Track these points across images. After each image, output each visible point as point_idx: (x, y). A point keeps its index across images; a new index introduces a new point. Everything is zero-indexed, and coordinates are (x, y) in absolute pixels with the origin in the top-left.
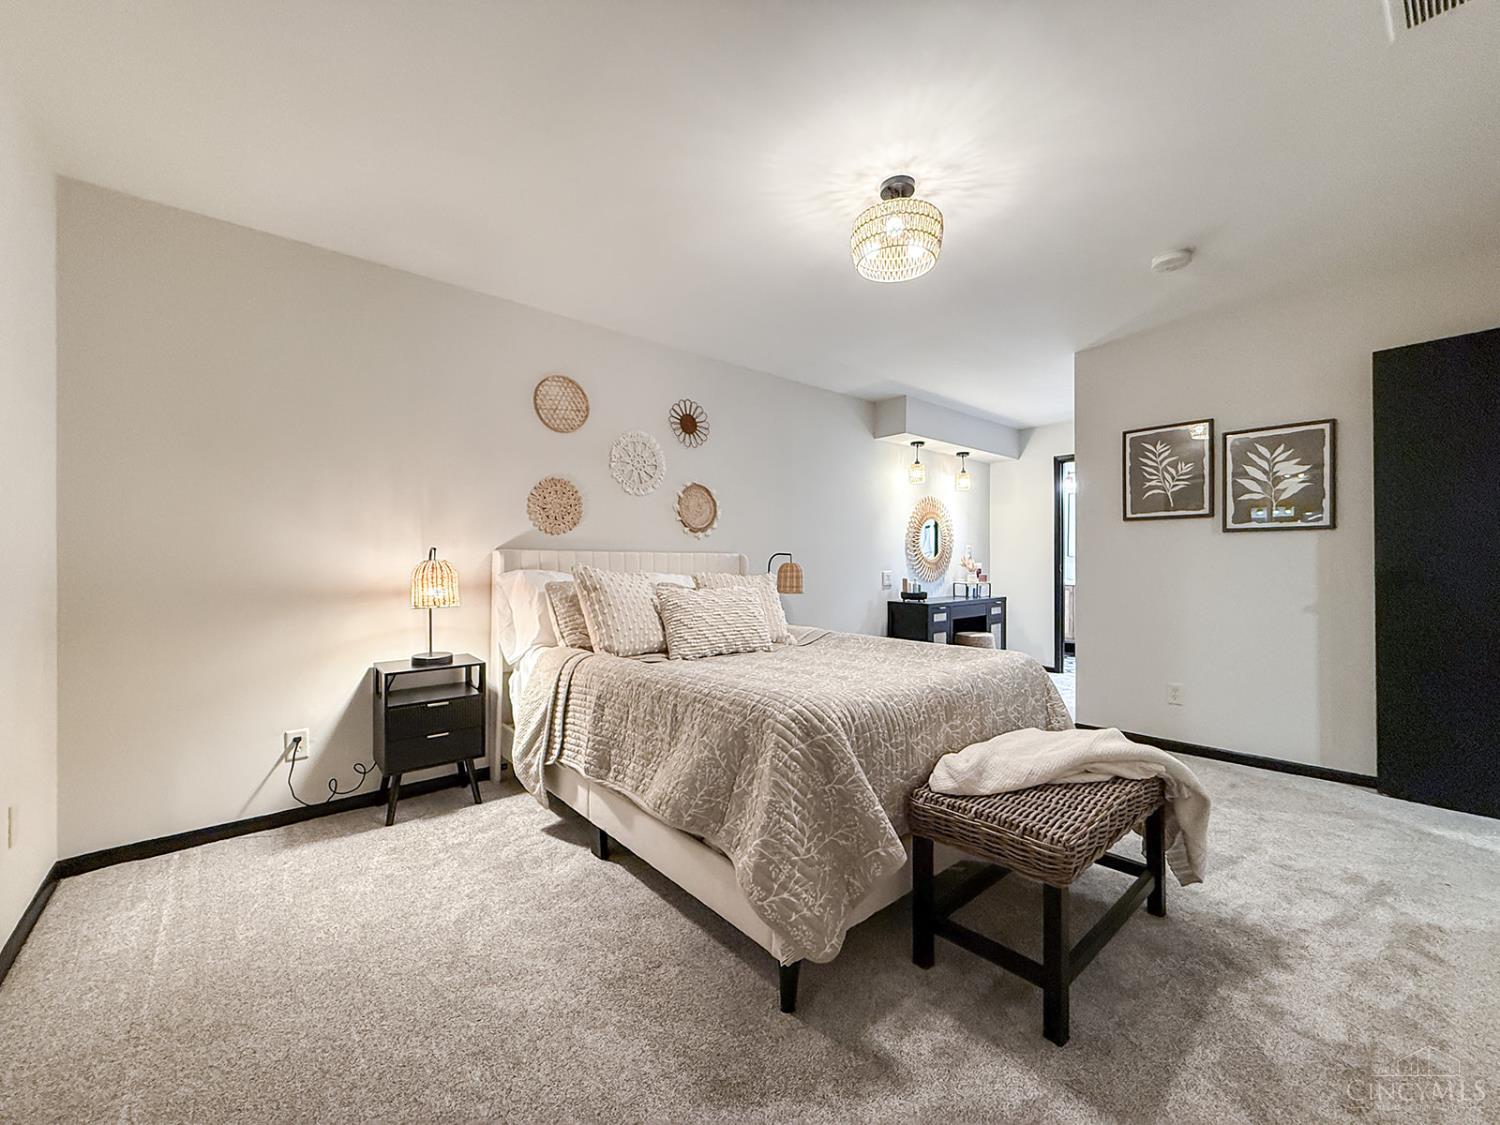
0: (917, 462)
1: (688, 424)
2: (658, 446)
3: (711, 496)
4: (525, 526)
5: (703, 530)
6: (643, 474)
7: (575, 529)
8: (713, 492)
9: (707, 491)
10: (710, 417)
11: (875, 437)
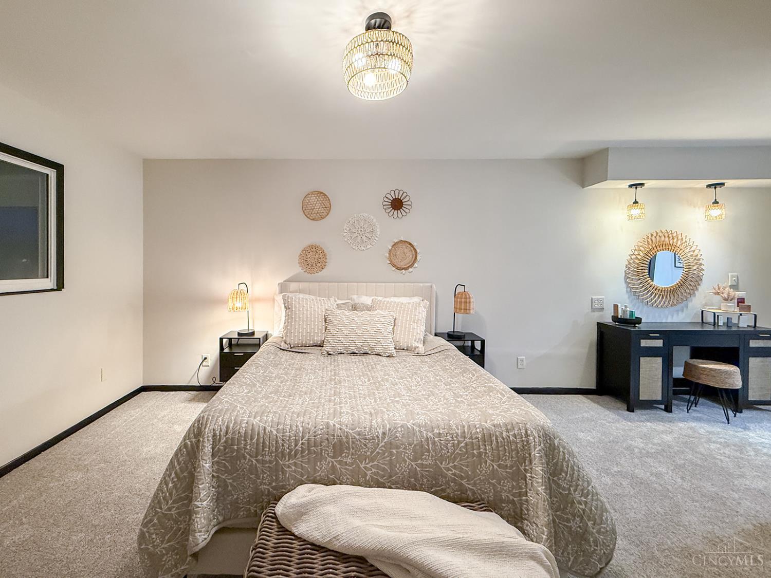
0: (636, 202)
1: (397, 204)
2: (375, 220)
3: (413, 247)
4: (297, 270)
5: (406, 269)
6: (364, 238)
7: (323, 270)
8: (415, 244)
9: (410, 244)
10: (414, 198)
11: (583, 188)
